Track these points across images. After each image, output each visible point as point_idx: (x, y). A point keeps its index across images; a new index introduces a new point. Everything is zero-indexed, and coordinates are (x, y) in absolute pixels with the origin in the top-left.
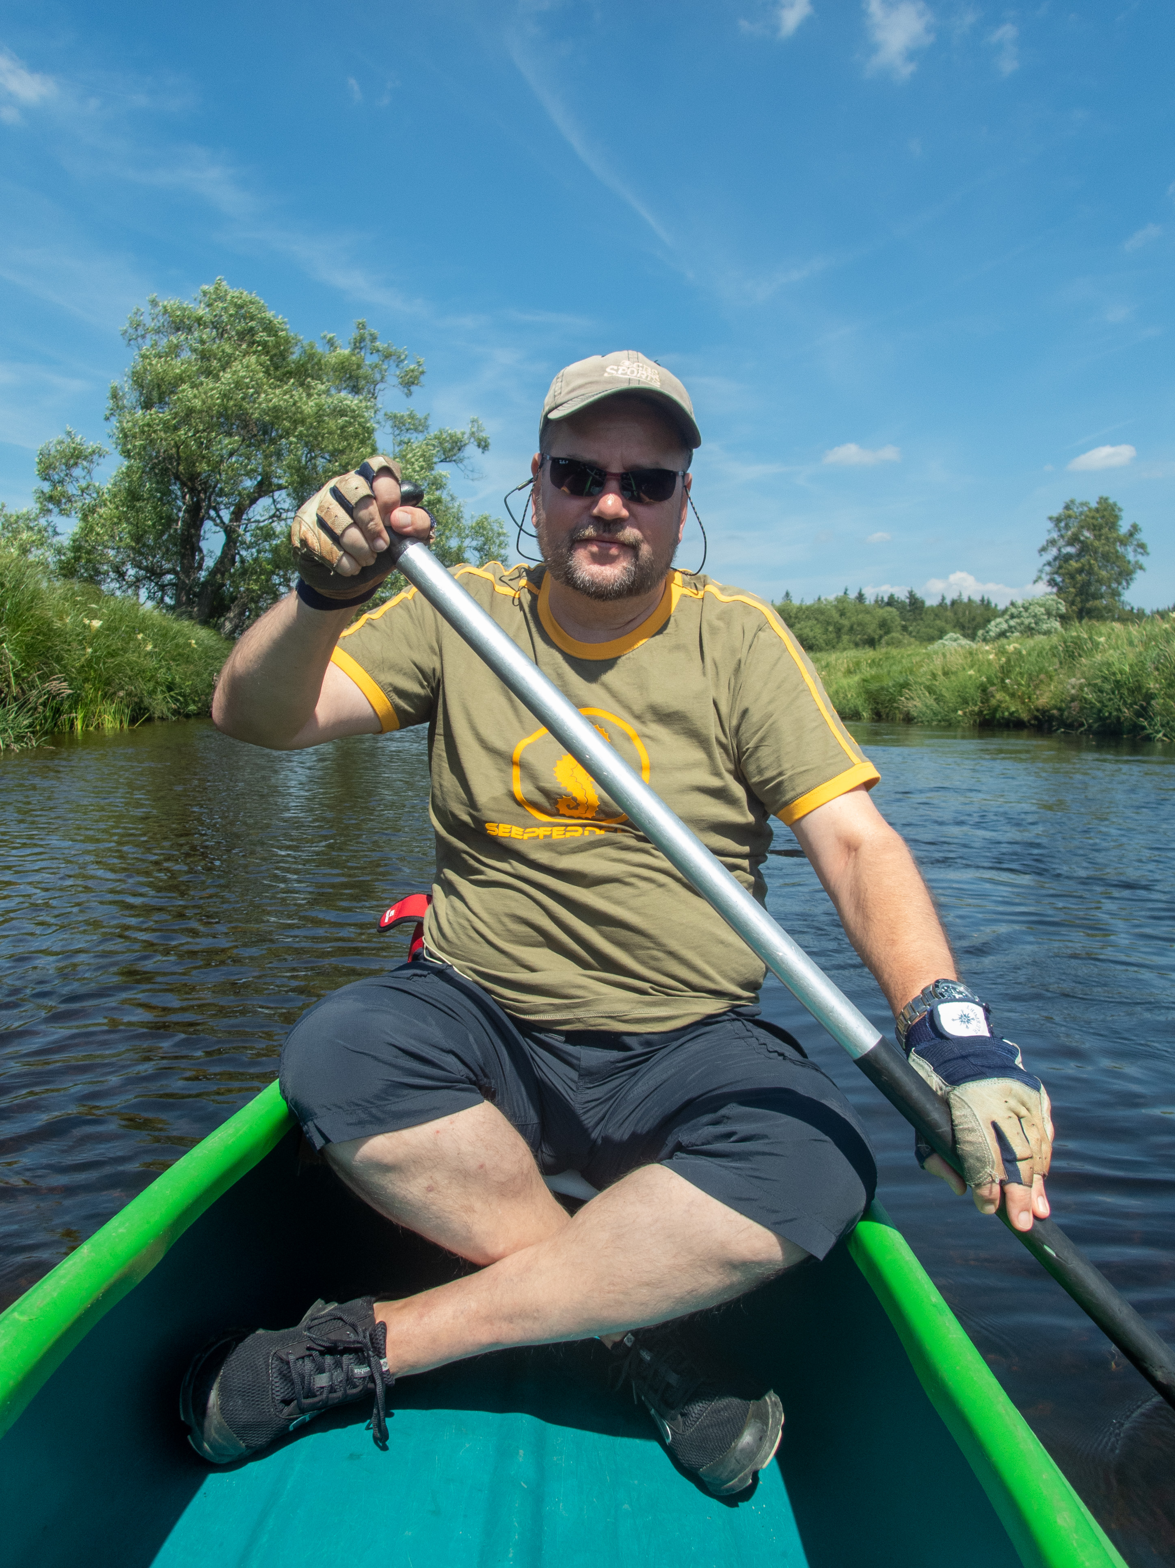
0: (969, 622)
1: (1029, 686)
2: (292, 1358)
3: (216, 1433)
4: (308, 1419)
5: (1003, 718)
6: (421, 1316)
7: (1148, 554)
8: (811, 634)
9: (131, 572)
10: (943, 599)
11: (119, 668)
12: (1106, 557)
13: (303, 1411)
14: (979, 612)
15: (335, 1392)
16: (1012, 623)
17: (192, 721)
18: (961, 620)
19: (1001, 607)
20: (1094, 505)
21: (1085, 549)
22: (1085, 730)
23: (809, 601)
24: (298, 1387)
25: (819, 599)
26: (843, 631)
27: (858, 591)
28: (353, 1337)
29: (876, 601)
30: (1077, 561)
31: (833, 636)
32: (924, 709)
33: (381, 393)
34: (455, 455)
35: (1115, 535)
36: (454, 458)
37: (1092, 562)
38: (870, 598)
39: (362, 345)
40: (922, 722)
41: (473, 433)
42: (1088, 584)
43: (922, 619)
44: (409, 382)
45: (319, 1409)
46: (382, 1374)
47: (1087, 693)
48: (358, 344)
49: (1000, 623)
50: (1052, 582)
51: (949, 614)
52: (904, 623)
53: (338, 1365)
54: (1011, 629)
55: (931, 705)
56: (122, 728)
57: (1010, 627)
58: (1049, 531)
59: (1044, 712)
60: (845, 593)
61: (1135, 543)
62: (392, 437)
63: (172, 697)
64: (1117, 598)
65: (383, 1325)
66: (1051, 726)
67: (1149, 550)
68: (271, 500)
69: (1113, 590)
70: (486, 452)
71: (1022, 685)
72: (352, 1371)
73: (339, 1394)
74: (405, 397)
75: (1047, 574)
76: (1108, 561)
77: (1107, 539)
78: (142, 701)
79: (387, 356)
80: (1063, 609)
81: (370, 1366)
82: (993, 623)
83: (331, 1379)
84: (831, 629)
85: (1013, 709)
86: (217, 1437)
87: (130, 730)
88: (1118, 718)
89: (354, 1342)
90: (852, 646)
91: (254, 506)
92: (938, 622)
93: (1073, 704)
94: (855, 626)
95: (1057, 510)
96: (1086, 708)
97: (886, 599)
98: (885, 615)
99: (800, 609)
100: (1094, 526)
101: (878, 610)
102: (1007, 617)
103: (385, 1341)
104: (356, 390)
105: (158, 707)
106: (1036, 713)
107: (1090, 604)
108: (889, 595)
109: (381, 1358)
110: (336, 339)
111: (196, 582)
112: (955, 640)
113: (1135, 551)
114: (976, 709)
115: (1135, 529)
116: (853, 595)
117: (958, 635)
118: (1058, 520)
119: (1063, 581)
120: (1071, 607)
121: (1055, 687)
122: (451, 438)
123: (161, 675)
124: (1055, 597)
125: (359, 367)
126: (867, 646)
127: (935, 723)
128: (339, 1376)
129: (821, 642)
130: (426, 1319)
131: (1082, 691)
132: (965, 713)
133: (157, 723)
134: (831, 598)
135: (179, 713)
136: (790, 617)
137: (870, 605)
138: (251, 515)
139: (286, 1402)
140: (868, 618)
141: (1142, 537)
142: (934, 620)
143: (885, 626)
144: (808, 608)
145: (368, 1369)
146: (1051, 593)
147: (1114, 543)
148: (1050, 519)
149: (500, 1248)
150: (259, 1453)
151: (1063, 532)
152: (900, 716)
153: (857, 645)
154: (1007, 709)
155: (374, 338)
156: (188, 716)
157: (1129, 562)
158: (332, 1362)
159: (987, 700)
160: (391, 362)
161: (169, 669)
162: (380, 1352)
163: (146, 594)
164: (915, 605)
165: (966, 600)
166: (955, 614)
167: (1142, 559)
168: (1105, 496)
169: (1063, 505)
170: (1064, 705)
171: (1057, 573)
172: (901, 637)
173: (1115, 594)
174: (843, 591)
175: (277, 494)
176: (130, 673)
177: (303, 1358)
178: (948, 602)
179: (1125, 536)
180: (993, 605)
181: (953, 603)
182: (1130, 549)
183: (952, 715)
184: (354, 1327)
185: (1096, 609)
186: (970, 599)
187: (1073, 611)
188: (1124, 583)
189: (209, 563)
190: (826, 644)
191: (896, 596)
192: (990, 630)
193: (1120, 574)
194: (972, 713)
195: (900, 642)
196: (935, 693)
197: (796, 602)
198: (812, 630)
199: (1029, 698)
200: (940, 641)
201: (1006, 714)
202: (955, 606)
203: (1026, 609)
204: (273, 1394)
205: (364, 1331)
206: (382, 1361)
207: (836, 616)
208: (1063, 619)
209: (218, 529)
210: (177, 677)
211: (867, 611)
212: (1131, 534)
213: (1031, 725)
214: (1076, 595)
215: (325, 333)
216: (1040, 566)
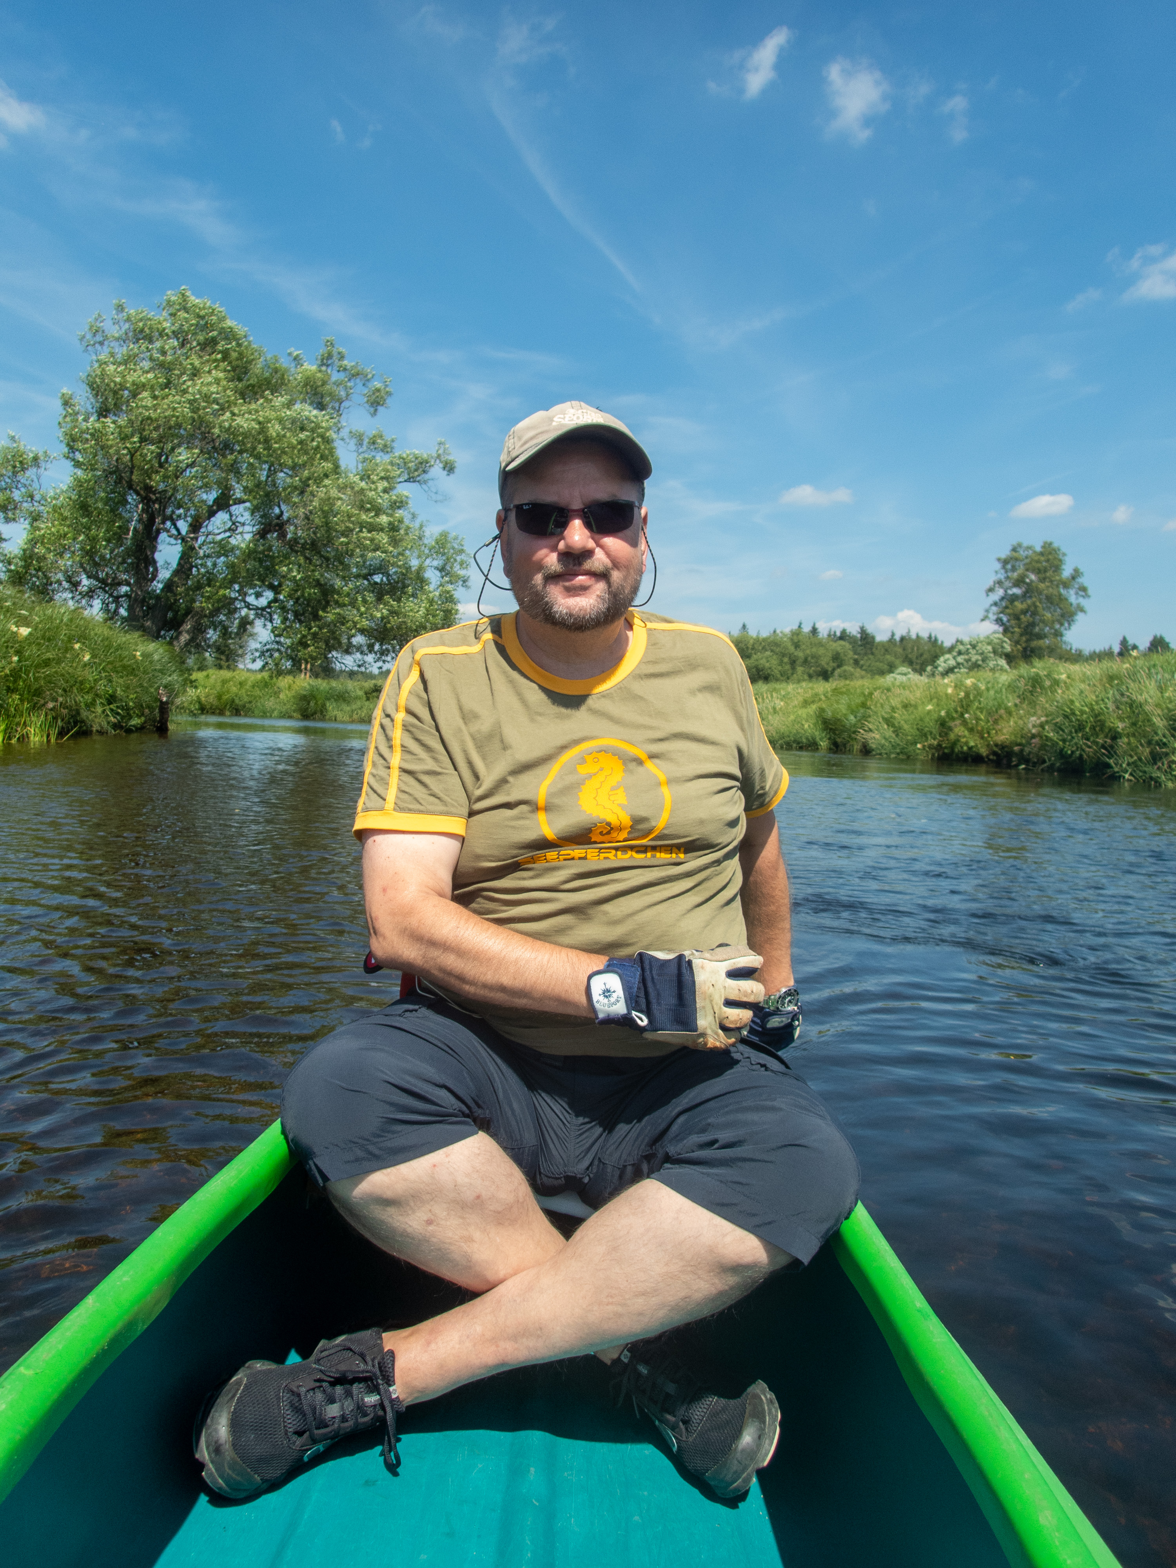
0: (917, 658)
1: (989, 721)
2: (303, 1390)
3: (230, 1469)
4: (322, 1449)
5: (962, 753)
6: (429, 1343)
7: (1089, 596)
8: (767, 665)
9: (85, 582)
10: (893, 635)
11: (49, 680)
12: (1049, 598)
13: (314, 1441)
14: (926, 648)
15: (347, 1421)
16: (960, 659)
17: (134, 736)
18: (910, 656)
19: (947, 644)
20: (1038, 549)
21: (1030, 591)
22: (1048, 767)
23: (764, 634)
24: (310, 1417)
25: (775, 632)
26: (797, 663)
27: (812, 625)
28: (362, 1366)
29: (829, 635)
30: (1022, 603)
31: (788, 667)
32: (883, 741)
33: (346, 410)
34: (419, 476)
35: (1058, 578)
36: (418, 479)
37: (1038, 604)
38: (823, 630)
39: (329, 362)
40: (880, 754)
41: (439, 456)
42: (1033, 624)
43: (872, 654)
44: (376, 402)
45: (332, 1438)
46: (392, 1401)
47: (1048, 732)
48: (326, 361)
49: (948, 659)
50: (999, 621)
51: (899, 650)
52: (856, 657)
53: (349, 1394)
54: (959, 665)
55: (890, 737)
56: (49, 741)
57: (958, 664)
58: (996, 572)
59: (1003, 747)
60: (799, 627)
61: (1076, 586)
62: (356, 454)
63: (112, 710)
64: (1059, 638)
65: (392, 1353)
66: (1010, 761)
67: (1090, 592)
68: (227, 516)
69: (1056, 630)
70: (452, 476)
71: (981, 720)
72: (363, 1400)
73: (350, 1424)
74: (370, 416)
75: (994, 614)
76: (1052, 603)
77: (1051, 581)
78: (78, 713)
79: (355, 375)
80: (1008, 648)
81: (379, 1394)
82: (942, 659)
83: (342, 1408)
84: (786, 660)
85: (972, 744)
86: (230, 1472)
87: (57, 744)
88: (1081, 756)
89: (363, 1372)
90: (806, 677)
91: (213, 519)
92: (888, 657)
93: (1033, 741)
94: (809, 659)
95: (1005, 553)
96: (1047, 745)
97: (838, 634)
98: (839, 649)
99: (757, 640)
100: (1039, 569)
101: (831, 643)
102: (955, 654)
103: (393, 1369)
104: (321, 407)
105: (97, 720)
106: (995, 749)
107: (1035, 643)
108: (841, 630)
109: (390, 1385)
110: (302, 356)
111: (151, 595)
112: (905, 674)
113: (1077, 594)
114: (936, 743)
115: (1076, 574)
116: (807, 629)
117: (910, 670)
118: (1005, 562)
119: (1008, 621)
120: (1015, 646)
121: (1016, 723)
122: (416, 458)
123: (101, 686)
124: (1001, 636)
125: (324, 383)
126: (820, 678)
127: (893, 756)
128: (349, 1405)
129: (776, 672)
130: (433, 1346)
131: (1044, 729)
132: (924, 746)
133: (96, 737)
134: (787, 630)
135: (121, 727)
136: (747, 648)
137: (823, 639)
138: (210, 528)
139: (300, 1434)
140: (821, 651)
141: (1083, 580)
142: (884, 654)
143: (838, 660)
144: (764, 640)
145: (378, 1397)
146: (995, 632)
147: (1057, 586)
148: (999, 560)
149: (502, 1274)
150: (274, 1485)
151: (1009, 574)
152: (857, 747)
153: (810, 677)
154: (966, 743)
155: (342, 357)
156: (129, 731)
157: (1071, 604)
158: (343, 1392)
159: (946, 734)
160: (358, 381)
161: (110, 681)
162: (389, 1380)
163: (100, 606)
164: (866, 640)
165: (914, 637)
166: (904, 650)
167: (1083, 602)
168: (1049, 540)
169: (1010, 548)
170: (1024, 741)
171: (1002, 612)
172: (852, 670)
173: (1058, 634)
174: (797, 624)
175: (233, 508)
176: (65, 685)
177: (313, 1389)
178: (897, 637)
179: (1068, 579)
180: (940, 642)
181: (902, 639)
182: (1072, 592)
183: (911, 748)
184: (362, 1356)
185: (1040, 648)
186: (918, 636)
187: (1018, 650)
188: (1066, 625)
189: (164, 574)
190: (782, 675)
191: (848, 631)
192: (939, 665)
193: (1063, 616)
194: (931, 747)
195: (852, 674)
196: (893, 726)
197: (752, 633)
198: (768, 661)
199: (988, 733)
200: (892, 675)
201: (965, 748)
202: (904, 642)
203: (974, 647)
204: (285, 1426)
205: (373, 1360)
206: (391, 1389)
207: (792, 649)
208: (1010, 658)
209: (173, 541)
210: (118, 689)
211: (820, 644)
212: (1073, 578)
213: (989, 760)
214: (1021, 635)
215: (292, 349)
216: (987, 606)
